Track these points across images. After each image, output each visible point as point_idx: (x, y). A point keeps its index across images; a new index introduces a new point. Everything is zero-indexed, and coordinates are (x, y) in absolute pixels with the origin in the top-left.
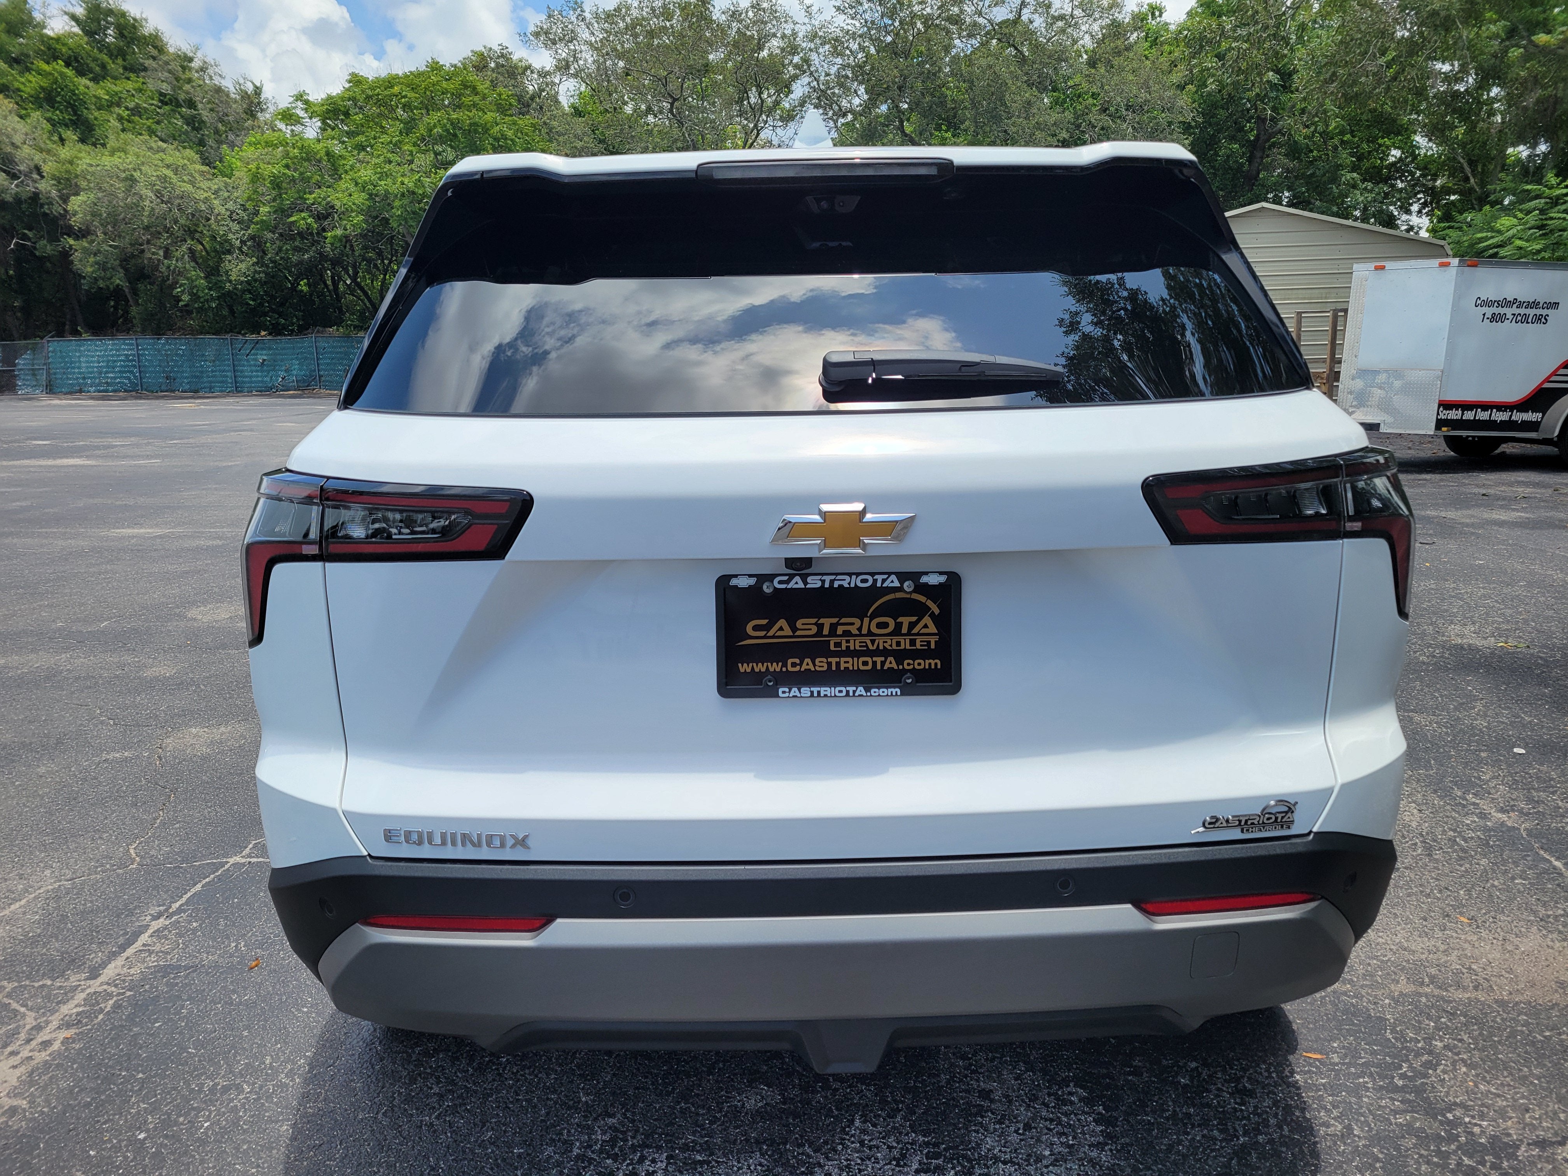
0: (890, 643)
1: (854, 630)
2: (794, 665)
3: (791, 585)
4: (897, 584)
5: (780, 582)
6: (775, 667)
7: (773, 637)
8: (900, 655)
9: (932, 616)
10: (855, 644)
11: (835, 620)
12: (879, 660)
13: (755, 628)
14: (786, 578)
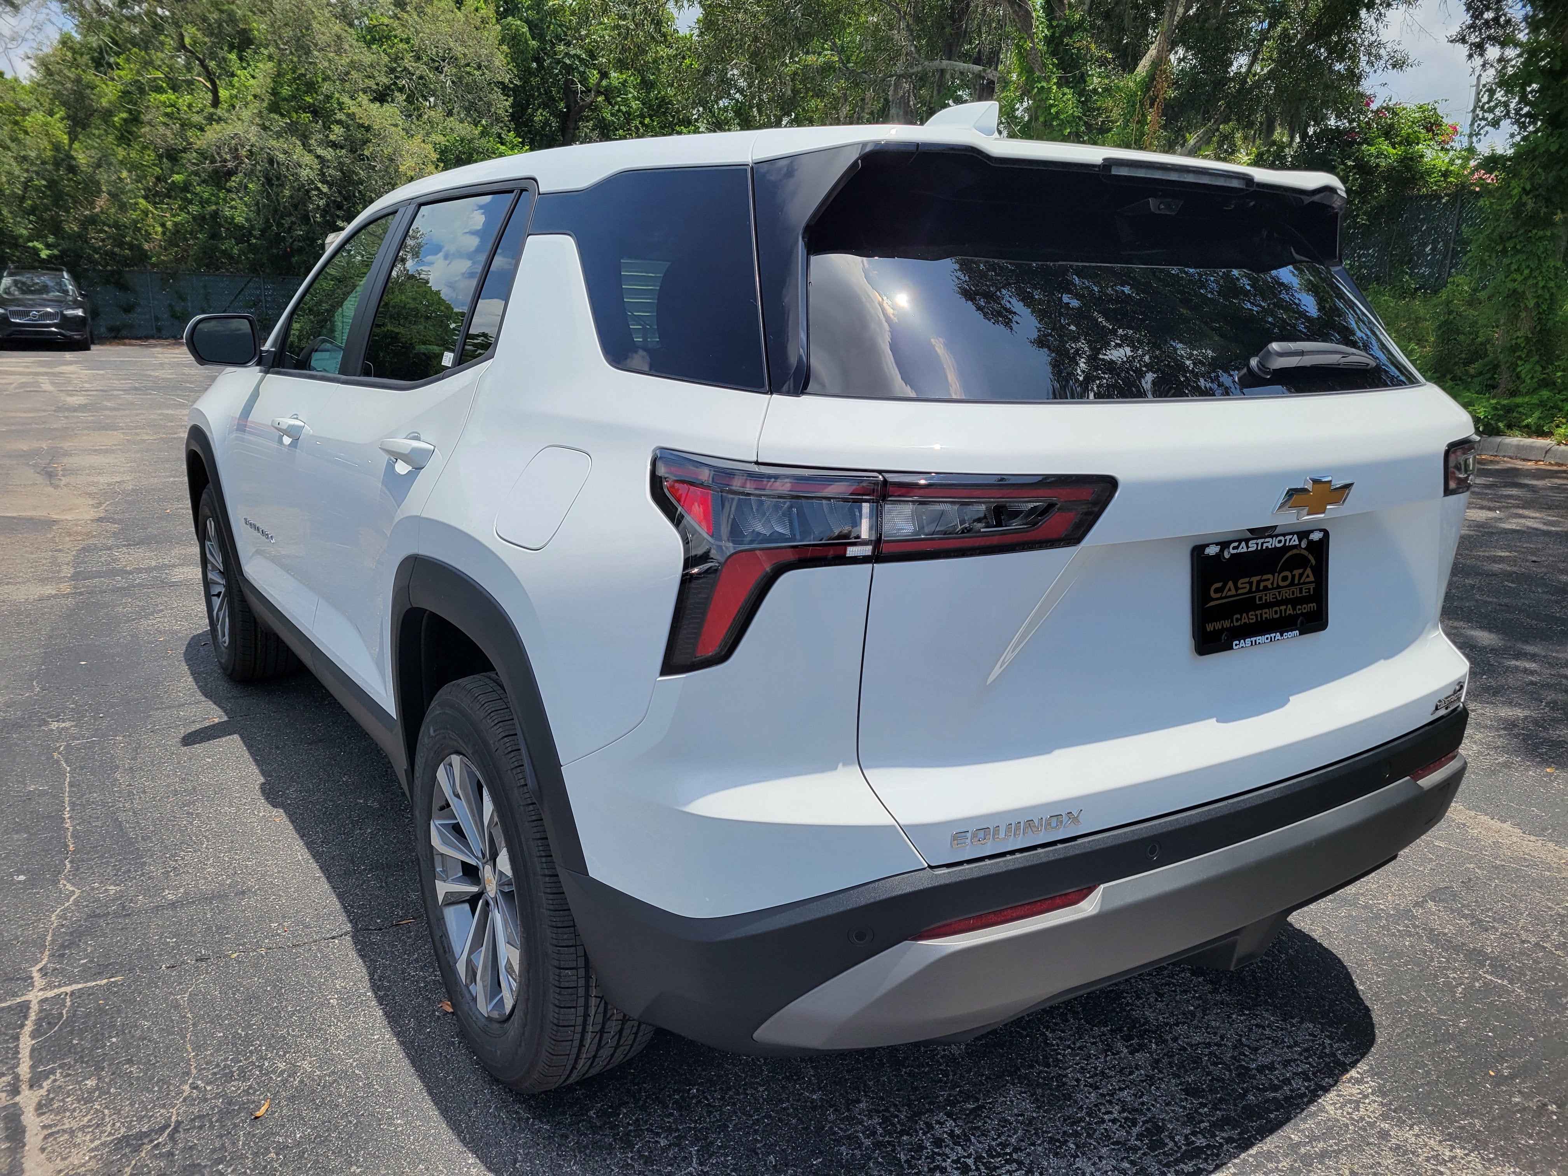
0: (1287, 594)
1: (1268, 584)
2: (1237, 620)
3: (1240, 550)
4: (1297, 542)
5: (1234, 548)
6: (1227, 624)
7: (1226, 597)
8: (1295, 602)
9: (1311, 567)
10: (1270, 598)
11: (1258, 578)
12: (1283, 608)
13: (1217, 591)
14: (1236, 544)
